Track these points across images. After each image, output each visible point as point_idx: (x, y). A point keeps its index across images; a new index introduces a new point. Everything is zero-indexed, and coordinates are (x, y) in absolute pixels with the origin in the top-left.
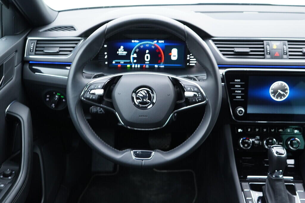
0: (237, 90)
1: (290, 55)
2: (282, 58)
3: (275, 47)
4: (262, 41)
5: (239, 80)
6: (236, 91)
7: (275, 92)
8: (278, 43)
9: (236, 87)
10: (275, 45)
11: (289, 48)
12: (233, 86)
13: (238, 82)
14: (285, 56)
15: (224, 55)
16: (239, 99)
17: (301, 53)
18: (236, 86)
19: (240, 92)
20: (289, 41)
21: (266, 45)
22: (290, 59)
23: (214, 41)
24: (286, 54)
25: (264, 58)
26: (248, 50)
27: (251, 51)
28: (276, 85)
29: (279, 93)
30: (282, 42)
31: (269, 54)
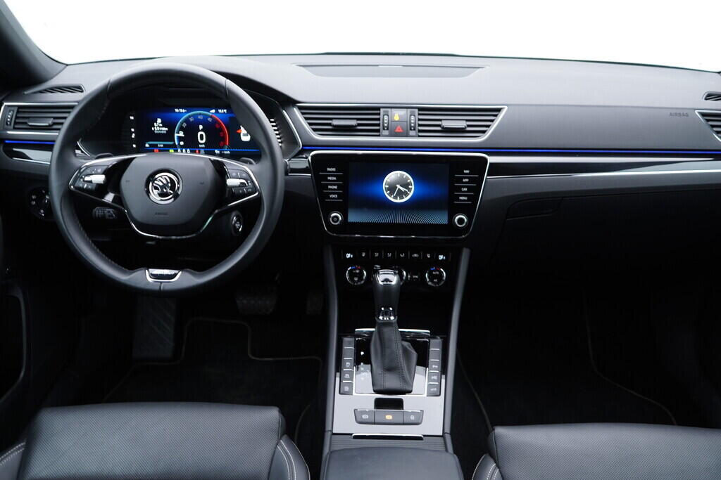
0: (331, 185)
1: (420, 131)
2: (407, 136)
3: (397, 118)
4: (378, 109)
5: (334, 169)
6: (329, 187)
7: (392, 189)
8: (403, 112)
9: (330, 181)
10: (397, 115)
11: (419, 120)
12: (325, 178)
13: (333, 172)
14: (412, 133)
15: (315, 130)
16: (334, 198)
17: (439, 128)
18: (329, 178)
19: (336, 187)
20: (420, 109)
21: (384, 115)
22: (419, 136)
23: (300, 108)
24: (414, 129)
25: (379, 136)
26: (353, 123)
27: (359, 125)
28: (393, 176)
29: (399, 189)
30: (409, 110)
31: (388, 129)
